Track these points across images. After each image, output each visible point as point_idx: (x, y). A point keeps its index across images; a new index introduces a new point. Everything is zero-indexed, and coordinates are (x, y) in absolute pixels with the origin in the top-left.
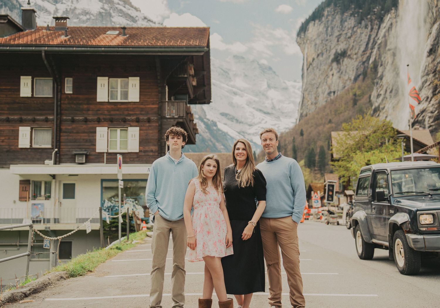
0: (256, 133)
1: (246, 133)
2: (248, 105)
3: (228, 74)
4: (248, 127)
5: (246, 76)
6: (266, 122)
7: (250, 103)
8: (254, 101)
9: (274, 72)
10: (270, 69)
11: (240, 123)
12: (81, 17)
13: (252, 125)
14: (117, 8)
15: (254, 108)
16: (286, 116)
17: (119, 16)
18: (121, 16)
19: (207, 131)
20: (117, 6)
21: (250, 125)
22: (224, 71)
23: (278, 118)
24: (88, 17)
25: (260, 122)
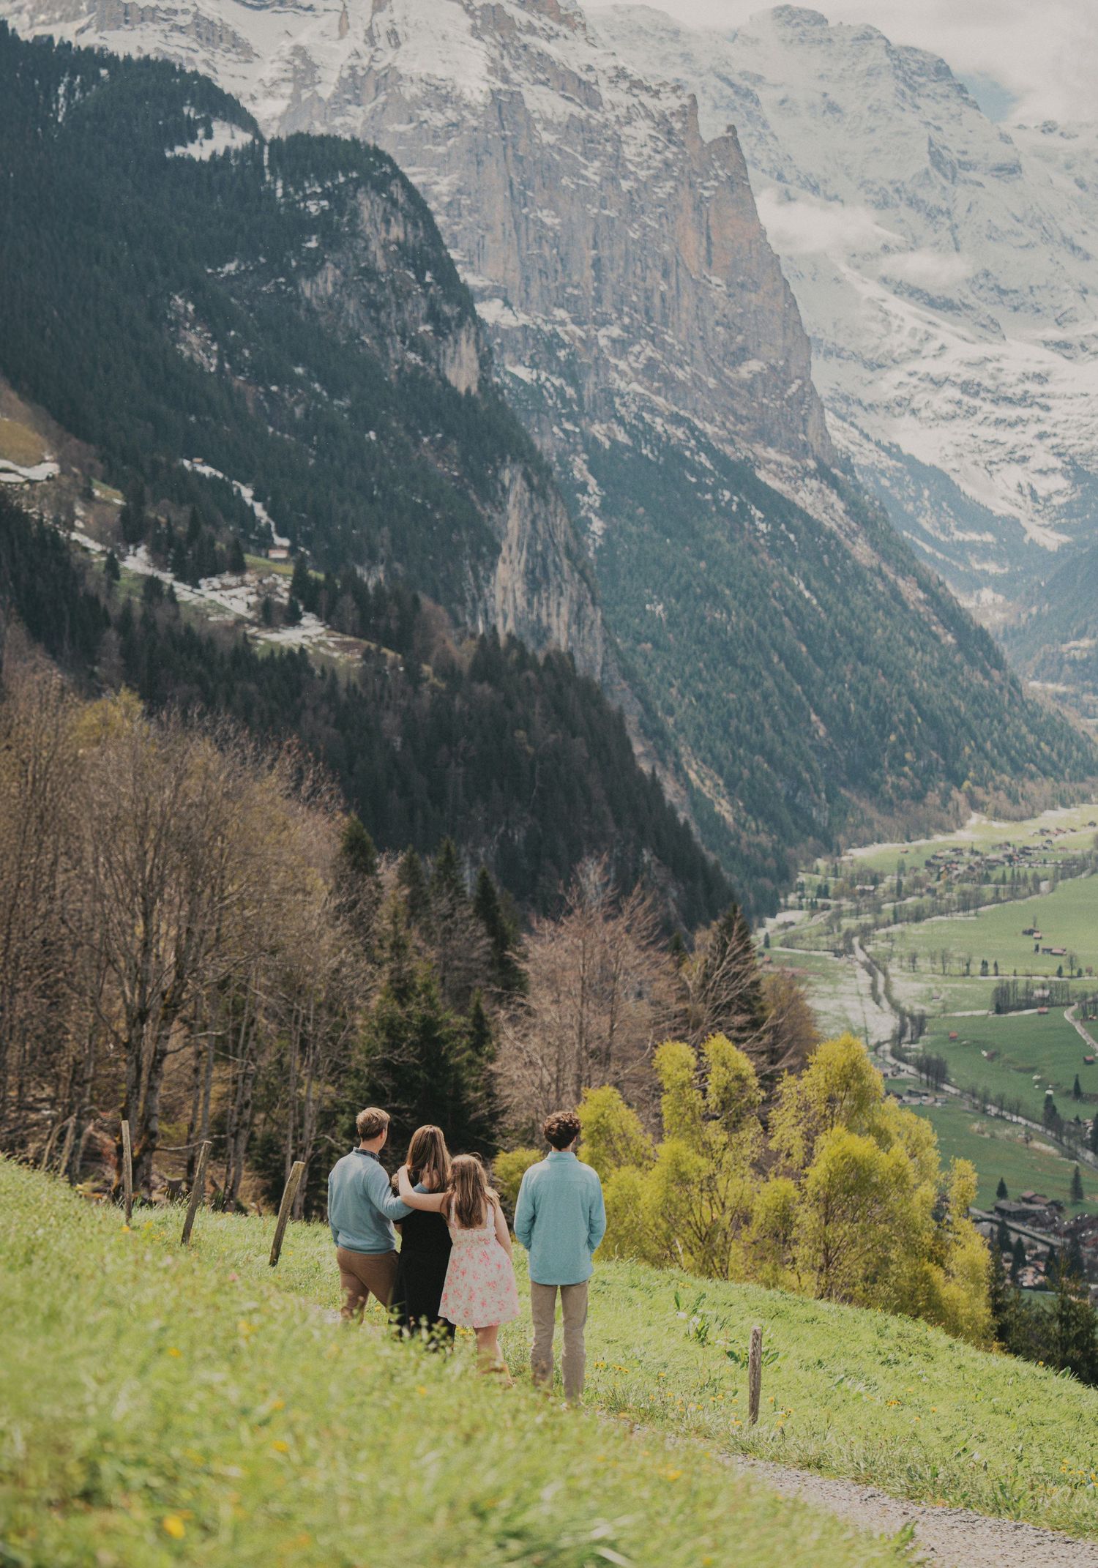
0: (899, 405)
1: (860, 403)
2: (858, 267)
3: (757, 103)
4: (868, 375)
5: (833, 108)
6: (943, 347)
7: (866, 255)
9: (961, 89)
10: (942, 70)
11: (829, 353)
12: (426, 114)
13: (880, 366)
14: (525, 47)
15: (884, 280)
16: (1016, 309)
17: (538, 82)
20: (527, 39)
21: (873, 366)
22: (737, 90)
23: (992, 327)
24: (450, 114)
25: (918, 352)
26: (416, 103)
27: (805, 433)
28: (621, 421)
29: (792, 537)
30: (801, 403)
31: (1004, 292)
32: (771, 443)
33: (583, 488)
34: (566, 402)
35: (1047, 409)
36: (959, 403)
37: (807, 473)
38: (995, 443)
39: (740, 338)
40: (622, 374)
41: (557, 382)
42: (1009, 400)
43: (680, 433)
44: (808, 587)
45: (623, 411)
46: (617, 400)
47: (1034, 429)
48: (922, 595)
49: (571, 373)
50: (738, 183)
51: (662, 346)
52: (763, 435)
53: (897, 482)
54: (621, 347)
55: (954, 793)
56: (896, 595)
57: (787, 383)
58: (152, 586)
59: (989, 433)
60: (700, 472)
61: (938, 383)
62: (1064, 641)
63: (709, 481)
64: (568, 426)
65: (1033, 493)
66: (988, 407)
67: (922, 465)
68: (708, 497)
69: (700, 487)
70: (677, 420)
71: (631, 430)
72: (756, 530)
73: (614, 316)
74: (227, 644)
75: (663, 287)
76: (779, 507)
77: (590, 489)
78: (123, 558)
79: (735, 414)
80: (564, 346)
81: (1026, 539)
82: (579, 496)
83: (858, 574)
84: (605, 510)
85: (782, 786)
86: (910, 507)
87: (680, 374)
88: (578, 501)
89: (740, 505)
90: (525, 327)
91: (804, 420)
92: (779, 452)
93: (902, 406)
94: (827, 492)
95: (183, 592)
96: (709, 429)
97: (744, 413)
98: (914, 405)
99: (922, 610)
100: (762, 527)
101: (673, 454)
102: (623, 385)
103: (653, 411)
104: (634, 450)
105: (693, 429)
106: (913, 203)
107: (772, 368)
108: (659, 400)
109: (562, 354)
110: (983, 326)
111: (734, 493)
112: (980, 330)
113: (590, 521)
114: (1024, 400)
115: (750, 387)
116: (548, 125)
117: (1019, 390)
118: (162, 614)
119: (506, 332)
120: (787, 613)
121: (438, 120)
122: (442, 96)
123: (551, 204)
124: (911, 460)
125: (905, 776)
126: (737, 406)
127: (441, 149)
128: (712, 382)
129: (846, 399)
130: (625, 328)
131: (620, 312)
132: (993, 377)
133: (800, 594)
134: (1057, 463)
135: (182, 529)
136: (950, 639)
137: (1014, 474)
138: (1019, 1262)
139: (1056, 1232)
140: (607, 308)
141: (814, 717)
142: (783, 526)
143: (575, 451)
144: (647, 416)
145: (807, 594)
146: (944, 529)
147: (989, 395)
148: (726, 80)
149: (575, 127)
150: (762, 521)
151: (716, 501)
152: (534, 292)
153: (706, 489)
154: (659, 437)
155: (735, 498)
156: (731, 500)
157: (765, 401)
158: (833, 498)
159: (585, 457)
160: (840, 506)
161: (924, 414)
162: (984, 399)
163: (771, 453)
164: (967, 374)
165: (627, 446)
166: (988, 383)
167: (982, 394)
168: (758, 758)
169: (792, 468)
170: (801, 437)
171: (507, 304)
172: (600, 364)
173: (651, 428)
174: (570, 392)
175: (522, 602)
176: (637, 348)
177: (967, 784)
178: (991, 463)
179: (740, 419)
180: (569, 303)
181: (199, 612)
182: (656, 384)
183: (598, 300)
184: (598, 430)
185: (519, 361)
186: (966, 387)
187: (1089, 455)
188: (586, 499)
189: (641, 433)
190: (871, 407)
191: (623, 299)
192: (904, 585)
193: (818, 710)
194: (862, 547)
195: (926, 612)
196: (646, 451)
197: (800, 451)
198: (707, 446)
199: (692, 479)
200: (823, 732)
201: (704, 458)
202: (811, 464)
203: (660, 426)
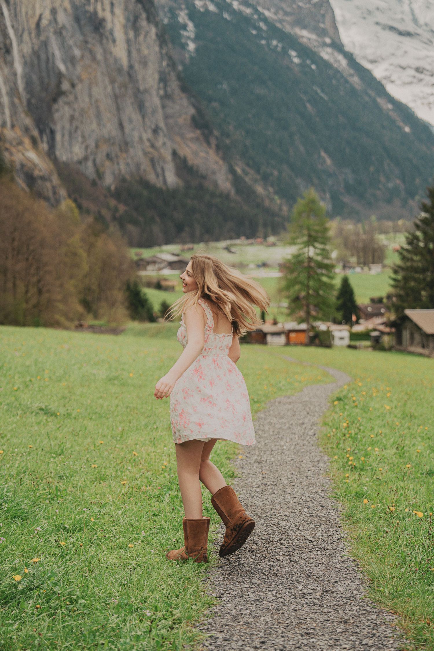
6: (406, 52)
7: (369, 12)
8: (378, 9)
15: (377, 23)
19: (352, 71)
25: (393, 55)
27: (323, 23)
29: (313, 67)
30: (321, 6)
32: (304, 27)
33: (184, 27)
36: (414, 77)
37: (325, 45)
43: (248, 11)
44: (323, 91)
48: (390, 106)
52: (300, 23)
55: (411, 202)
56: (376, 105)
59: (429, 89)
60: (259, 29)
61: (404, 68)
63: (264, 35)
68: (263, 42)
69: (259, 36)
70: (246, 5)
71: (217, 5)
72: (292, 62)
76: (306, 52)
77: (188, 29)
79: (282, 9)
82: (182, 32)
83: (353, 91)
84: (198, 39)
88: (180, 34)
89: (283, 48)
91: (323, 16)
92: (310, 32)
94: (336, 54)
96: (267, 13)
97: (288, 10)
98: (393, 78)
99: (391, 113)
100: (296, 60)
101: (243, 19)
104: (219, 15)
105: (256, 11)
110: (426, 43)
111: (279, 42)
112: (424, 45)
113: (188, 45)
120: (309, 101)
125: (379, 189)
126: (284, 5)
132: (430, 64)
133: (317, 94)
136: (407, 129)
141: (323, 154)
142: (308, 62)
143: (181, 9)
145: (322, 95)
147: (428, 73)
150: (295, 57)
151: (268, 45)
153: (262, 38)
154: (234, 10)
155: (280, 45)
156: (277, 46)
157: (300, 4)
158: (340, 57)
159: (186, 11)
160: (344, 62)
161: (398, 82)
162: (426, 75)
163: (304, 33)
164: (417, 64)
165: (214, 14)
166: (428, 67)
167: (425, 72)
168: (285, 167)
169: (316, 41)
170: (322, 25)
173: (230, 5)
177: (417, 198)
178: (430, 103)
179: (286, 13)
184: (198, 4)
186: (418, 70)
188: (185, 33)
189: (223, 7)
192: (381, 101)
193: (326, 151)
194: (355, 80)
195: (393, 115)
196: (226, 16)
197: (322, 33)
198: (265, 20)
199: (254, 32)
200: (329, 161)
201: (262, 25)
202: (328, 40)
203: (236, 5)
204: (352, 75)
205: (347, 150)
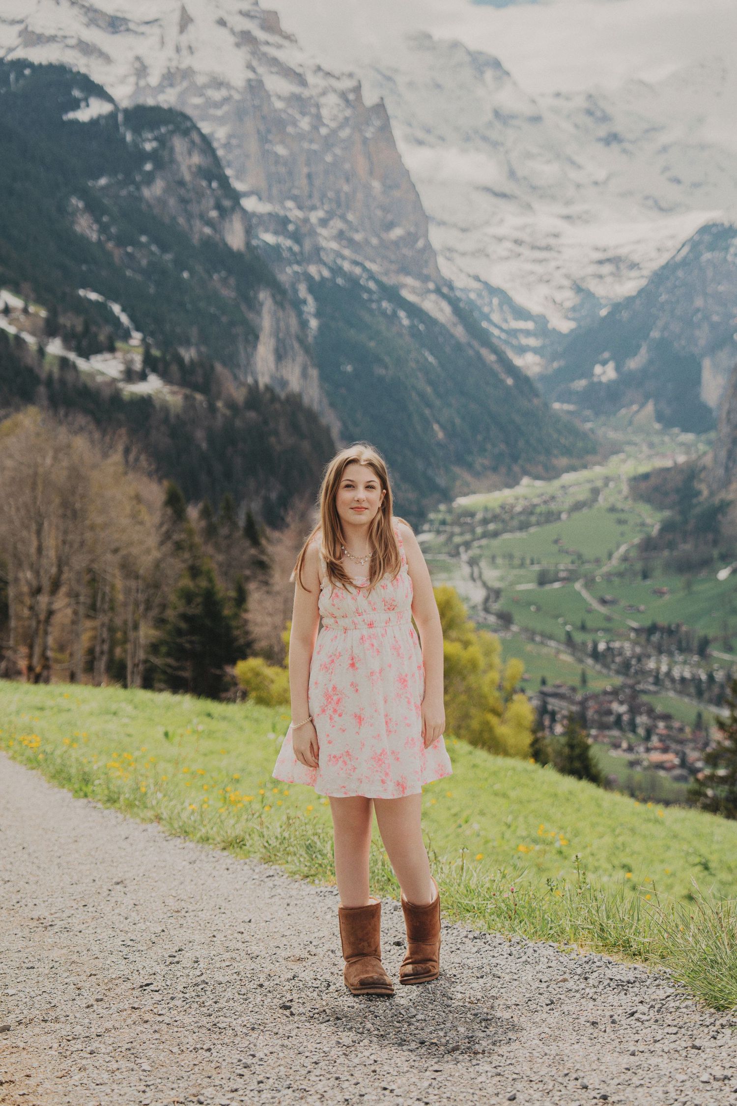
1: (456, 251)
3: (396, 83)
4: (461, 236)
5: (438, 86)
6: (502, 220)
9: (508, 74)
11: (439, 223)
12: (210, 93)
13: (468, 230)
16: (541, 197)
17: (272, 73)
18: (277, 73)
20: (265, 49)
21: (464, 230)
22: (384, 76)
23: (529, 207)
24: (224, 92)
25: (488, 222)
26: (205, 86)
27: (426, 268)
28: (325, 264)
29: (421, 327)
30: (424, 253)
31: (534, 188)
32: (408, 273)
33: (305, 302)
34: (294, 254)
35: (559, 252)
36: (511, 251)
37: (429, 291)
38: (532, 273)
39: (390, 217)
40: (325, 238)
41: (288, 243)
42: (540, 249)
44: (430, 354)
45: (325, 258)
46: (322, 254)
47: (553, 264)
48: (493, 358)
49: (296, 237)
50: (385, 129)
51: (346, 221)
52: (404, 270)
53: (480, 295)
54: (324, 222)
55: (514, 466)
56: (479, 357)
57: (417, 241)
58: (64, 362)
59: (529, 267)
60: (369, 291)
61: (500, 239)
62: (573, 380)
63: (375, 297)
64: (296, 268)
65: (554, 301)
66: (526, 252)
67: (492, 287)
68: (374, 306)
69: (371, 300)
70: (356, 263)
71: (331, 270)
72: (400, 323)
73: (318, 204)
74: (107, 393)
75: (346, 188)
76: (414, 311)
77: (309, 302)
78: (46, 345)
79: (388, 258)
80: (290, 222)
81: (550, 326)
82: (303, 307)
83: (459, 347)
84: (318, 315)
85: (420, 465)
86: (486, 310)
87: (358, 237)
88: (301, 309)
89: (394, 310)
90: (270, 214)
91: (426, 262)
92: (413, 278)
93: (481, 253)
94: (440, 302)
95: (82, 364)
96: (373, 267)
98: (487, 252)
99: (495, 366)
100: (406, 322)
101: (354, 281)
102: (324, 243)
103: (343, 258)
104: (333, 281)
105: (365, 269)
106: (485, 139)
107: (409, 234)
108: (347, 252)
109: (291, 227)
110: (523, 207)
111: (389, 302)
113: (308, 321)
114: (548, 248)
115: (396, 244)
116: (279, 97)
117: (543, 243)
118: (70, 377)
119: (260, 217)
120: (419, 370)
121: (217, 95)
122: (218, 83)
123: (282, 142)
124: (486, 284)
127: (219, 113)
128: (375, 241)
129: (450, 250)
130: (327, 212)
131: (323, 204)
132: (530, 235)
133: (427, 360)
134: (566, 283)
135: (79, 328)
136: (510, 381)
137: (543, 290)
138: (553, 720)
139: (572, 702)
140: (316, 201)
141: (436, 427)
142: (416, 322)
143: (299, 281)
144: (339, 261)
145: (431, 359)
146: (506, 321)
147: (528, 246)
148: (378, 71)
149: (296, 99)
150: (405, 318)
151: (380, 307)
152: (275, 191)
153: (373, 301)
154: (345, 272)
155: (390, 307)
156: (387, 308)
157: (403, 252)
158: (444, 305)
159: (306, 285)
160: (447, 309)
161: (493, 257)
162: (526, 248)
163: (409, 281)
164: (515, 234)
165: (327, 279)
166: (528, 239)
167: (525, 244)
168: (407, 450)
169: (421, 288)
170: (425, 271)
171: (260, 199)
172: (313, 233)
173: (340, 269)
174: (296, 248)
175: (272, 366)
176: (332, 223)
177: (520, 462)
179: (391, 262)
180: (295, 198)
181: (91, 375)
182: (344, 242)
183: (310, 196)
184: (313, 270)
185: (267, 231)
186: (517, 242)
187: (583, 279)
188: (306, 309)
189: (337, 271)
190: (463, 254)
191: (323, 196)
192: (484, 352)
193: (438, 422)
194: (459, 332)
195: (497, 367)
196: (340, 281)
197: (426, 279)
198: (372, 277)
199: (365, 296)
200: (441, 435)
201: (372, 285)
202: (431, 286)
203: (346, 266)
204: (455, 325)
205: (458, 421)
